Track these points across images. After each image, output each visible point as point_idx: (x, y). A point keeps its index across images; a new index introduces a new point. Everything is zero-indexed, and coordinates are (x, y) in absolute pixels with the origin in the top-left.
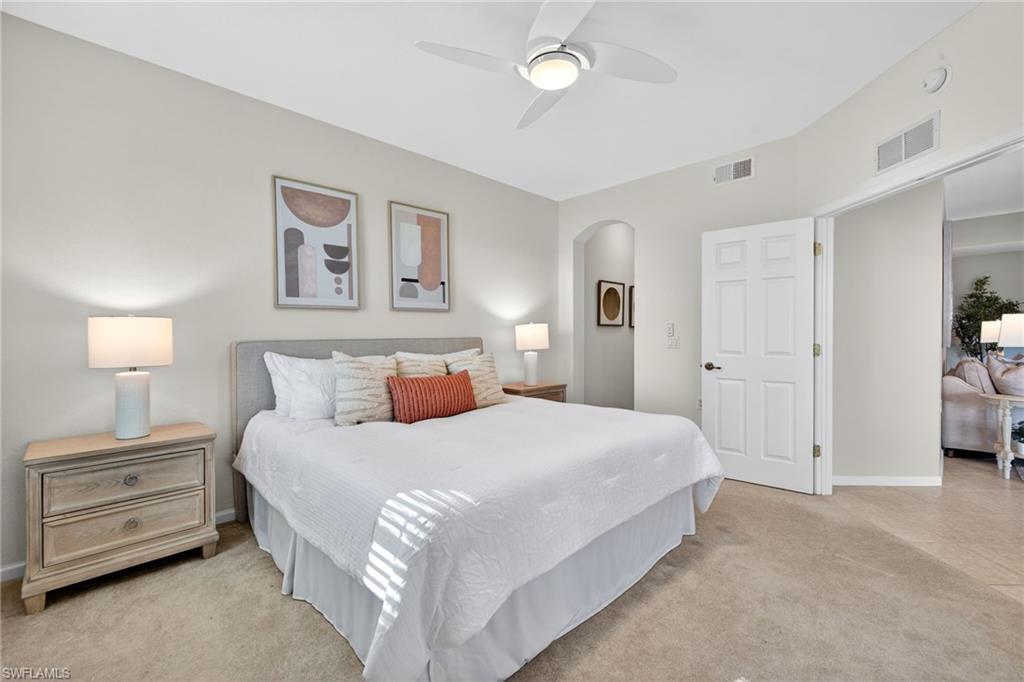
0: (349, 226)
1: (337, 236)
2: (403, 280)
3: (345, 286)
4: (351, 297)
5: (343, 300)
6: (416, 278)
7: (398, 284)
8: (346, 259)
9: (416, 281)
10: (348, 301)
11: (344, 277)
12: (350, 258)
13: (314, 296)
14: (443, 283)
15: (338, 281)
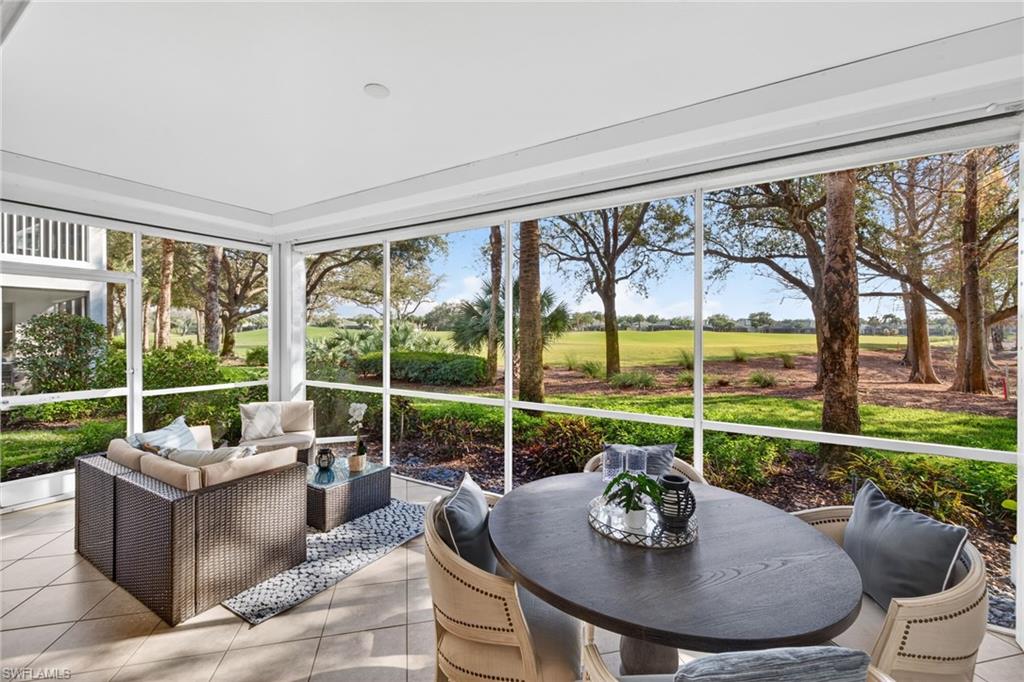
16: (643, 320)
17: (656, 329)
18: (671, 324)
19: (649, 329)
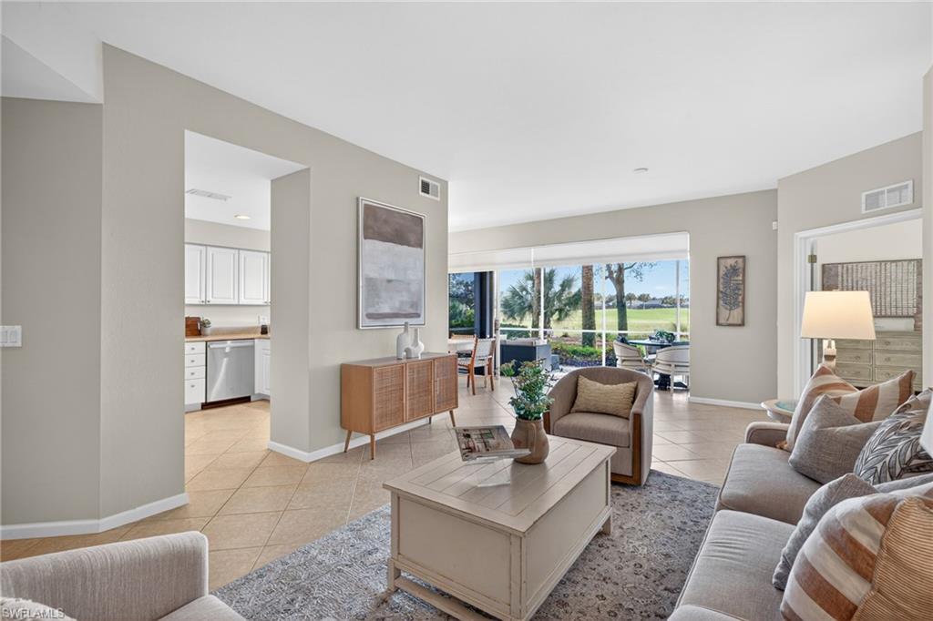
16: (635, 298)
17: (648, 307)
18: (663, 302)
19: (640, 307)
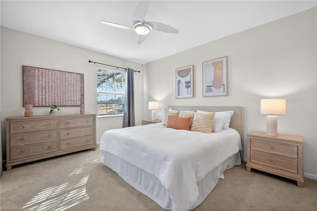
0: (191, 75)
1: (188, 79)
2: (207, 87)
3: (189, 92)
4: (191, 94)
5: (189, 96)
6: (212, 85)
7: (205, 88)
8: (190, 84)
9: (212, 86)
10: (190, 95)
11: (189, 89)
12: (191, 84)
13: (183, 95)
14: (224, 85)
15: (188, 90)
